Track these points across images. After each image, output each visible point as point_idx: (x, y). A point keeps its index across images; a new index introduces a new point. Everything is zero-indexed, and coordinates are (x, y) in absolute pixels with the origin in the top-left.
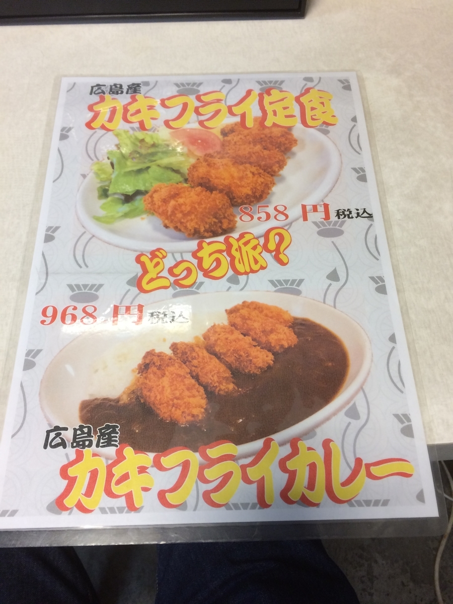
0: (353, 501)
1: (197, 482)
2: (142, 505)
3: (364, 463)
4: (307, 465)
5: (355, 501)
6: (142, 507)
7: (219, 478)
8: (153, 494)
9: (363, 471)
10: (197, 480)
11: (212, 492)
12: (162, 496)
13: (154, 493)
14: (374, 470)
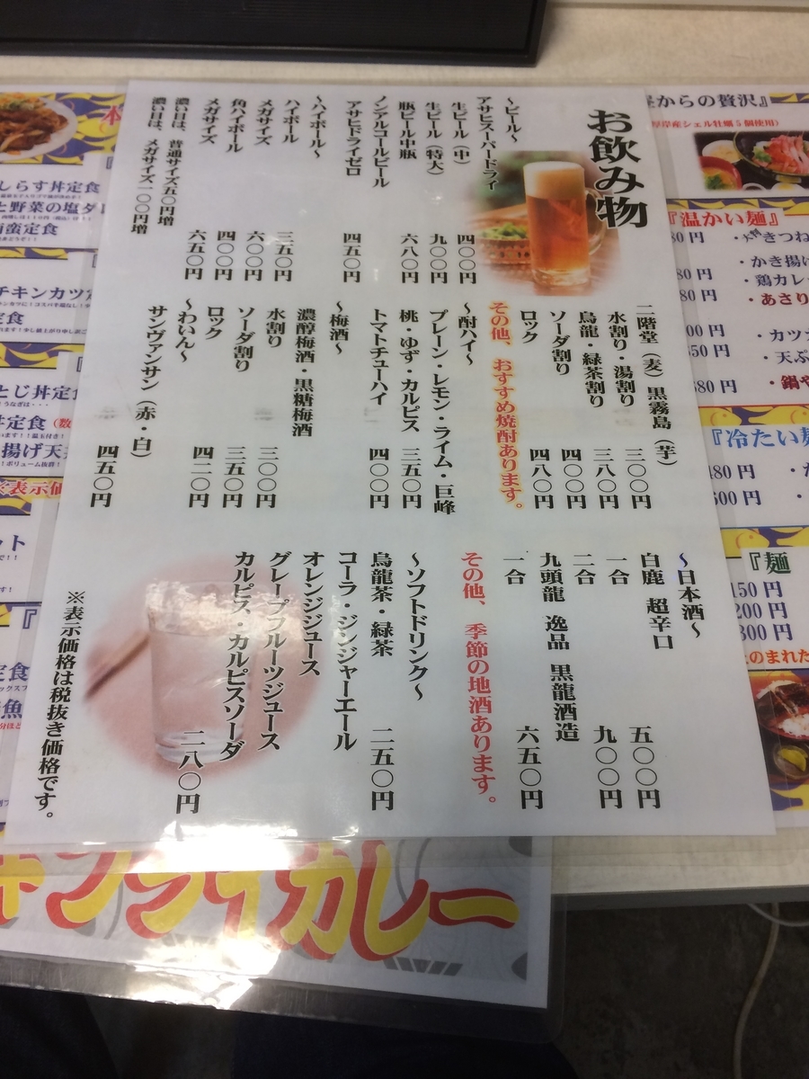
0: (395, 958)
1: (121, 887)
2: (16, 916)
3: (430, 890)
4: (327, 882)
5: (399, 959)
6: (15, 919)
7: (163, 884)
8: (39, 899)
9: (425, 905)
10: (122, 883)
11: (145, 910)
12: (54, 903)
13: (41, 897)
14: (446, 907)
